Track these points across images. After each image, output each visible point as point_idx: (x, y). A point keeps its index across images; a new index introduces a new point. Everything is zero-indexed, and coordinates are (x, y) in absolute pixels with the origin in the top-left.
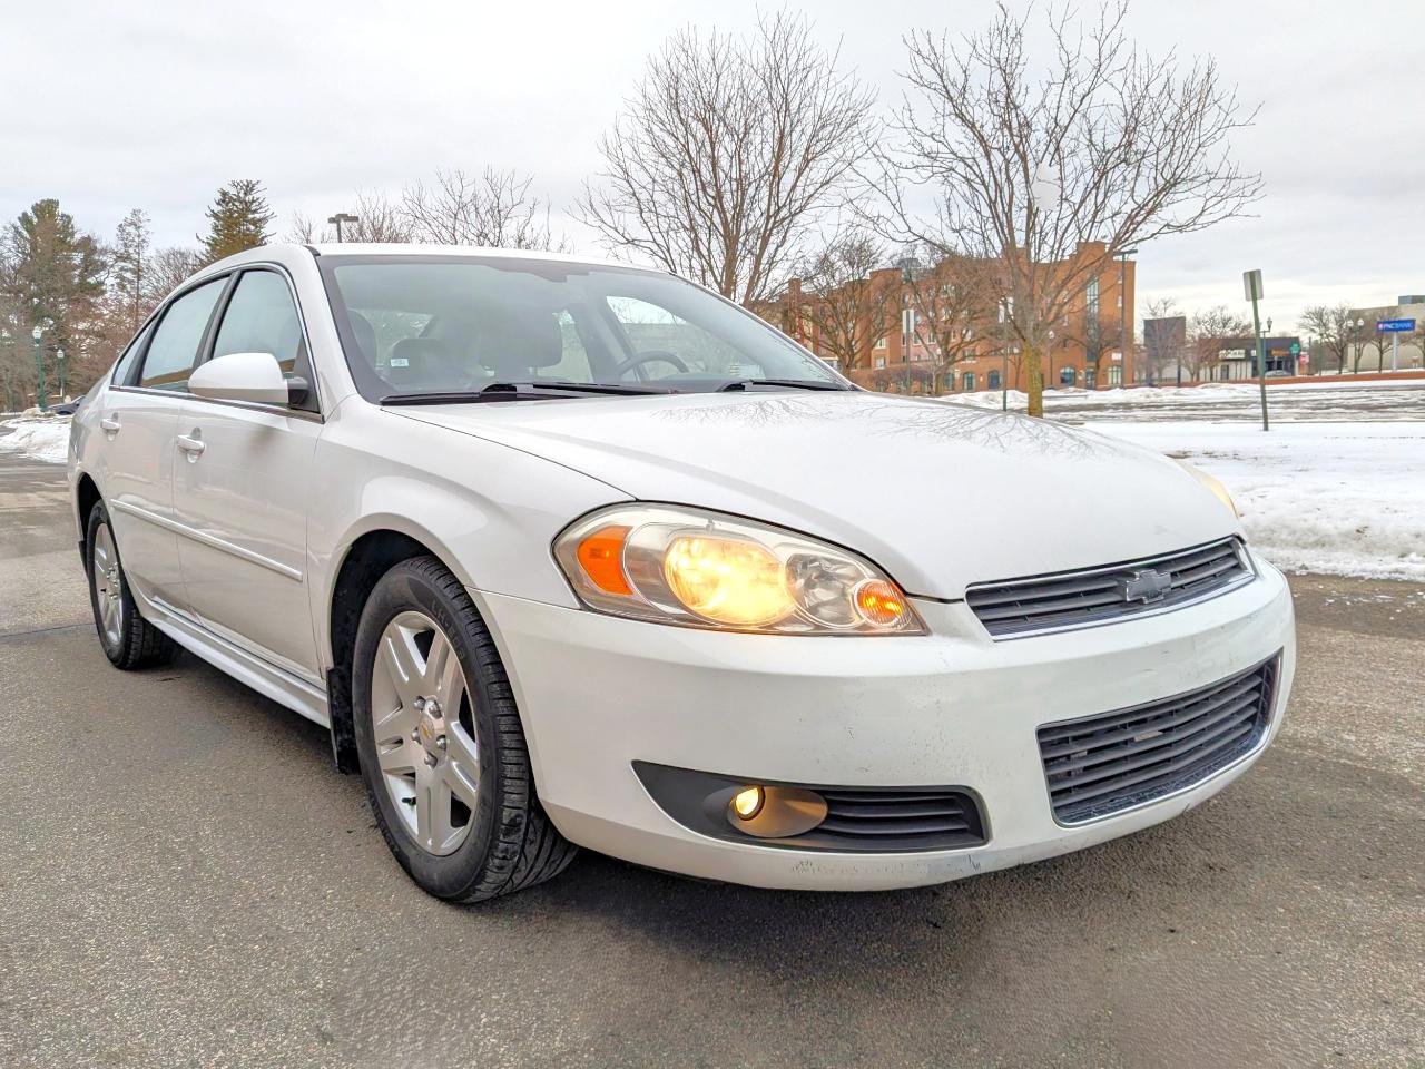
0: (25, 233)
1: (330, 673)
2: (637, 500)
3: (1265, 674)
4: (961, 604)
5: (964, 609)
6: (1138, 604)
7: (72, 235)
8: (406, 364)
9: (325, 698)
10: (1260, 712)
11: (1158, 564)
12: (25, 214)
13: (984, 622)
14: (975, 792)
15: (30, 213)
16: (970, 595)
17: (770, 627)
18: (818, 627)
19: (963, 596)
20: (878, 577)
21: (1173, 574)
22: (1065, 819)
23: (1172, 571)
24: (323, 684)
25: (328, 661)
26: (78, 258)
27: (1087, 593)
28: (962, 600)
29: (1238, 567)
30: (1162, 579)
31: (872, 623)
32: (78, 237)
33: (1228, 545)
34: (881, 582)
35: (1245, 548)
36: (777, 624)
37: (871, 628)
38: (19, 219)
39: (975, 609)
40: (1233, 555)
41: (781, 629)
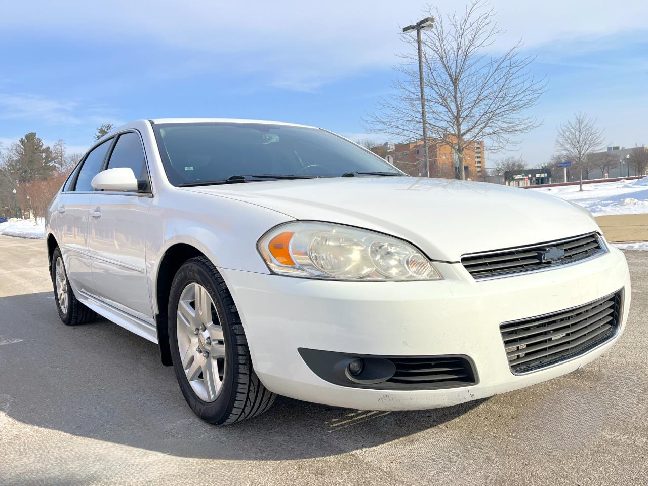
0: (22, 147)
1: (157, 316)
2: (297, 220)
3: (616, 299)
4: (458, 263)
5: (460, 267)
6: (549, 264)
7: (41, 146)
8: (192, 169)
9: (156, 330)
10: (615, 320)
11: (557, 244)
12: (22, 139)
13: (471, 273)
14: (469, 358)
15: (24, 138)
16: (463, 260)
17: (362, 278)
18: (387, 277)
19: (460, 260)
20: (417, 252)
21: (566, 250)
22: (517, 371)
23: (565, 248)
24: (155, 323)
25: (156, 311)
26: (44, 156)
27: (522, 259)
28: (459, 262)
29: (599, 247)
30: (560, 252)
31: (415, 275)
32: (44, 147)
33: (592, 236)
34: (418, 254)
35: (601, 238)
36: (366, 277)
37: (413, 277)
38: (20, 141)
39: (466, 267)
40: (596, 242)
41: (369, 279)
